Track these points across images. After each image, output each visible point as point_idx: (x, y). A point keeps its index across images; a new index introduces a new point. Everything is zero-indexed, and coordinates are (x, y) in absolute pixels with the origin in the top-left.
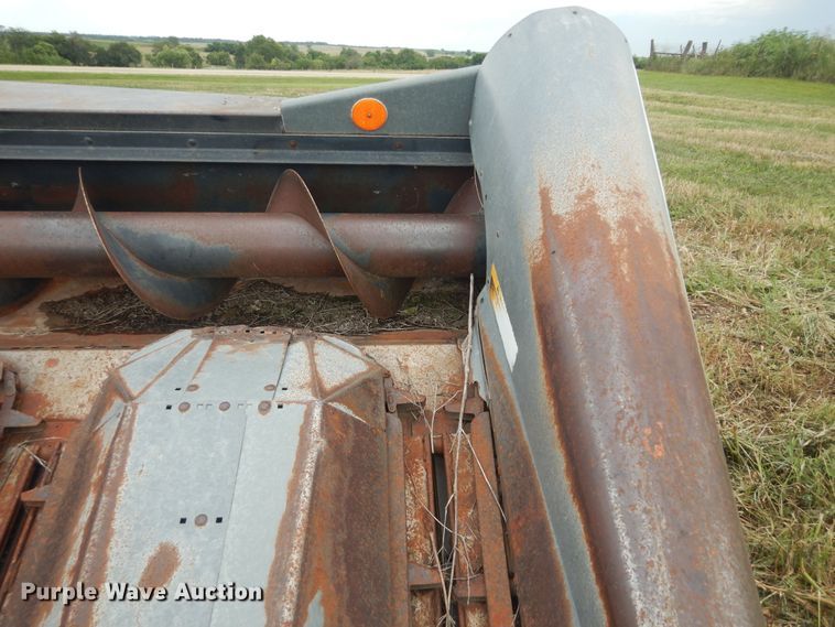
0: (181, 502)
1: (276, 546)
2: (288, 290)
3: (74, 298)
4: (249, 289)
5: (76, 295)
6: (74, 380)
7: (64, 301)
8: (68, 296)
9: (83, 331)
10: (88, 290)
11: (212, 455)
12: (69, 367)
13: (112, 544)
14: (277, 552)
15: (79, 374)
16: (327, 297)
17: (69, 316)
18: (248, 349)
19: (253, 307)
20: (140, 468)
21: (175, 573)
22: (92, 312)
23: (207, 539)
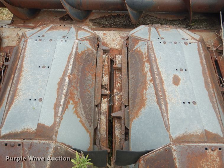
0: (174, 66)
1: (203, 76)
2: (156, 17)
3: (97, 18)
4: (145, 17)
5: (98, 17)
6: (112, 39)
7: (95, 19)
8: (96, 18)
9: (104, 27)
10: (100, 16)
11: (177, 55)
12: (110, 35)
13: (161, 74)
14: (204, 78)
15: (113, 37)
16: (167, 20)
17: (99, 23)
18: (166, 30)
19: (147, 22)
20: (160, 57)
21: (180, 81)
22: (104, 22)
23: (185, 74)
